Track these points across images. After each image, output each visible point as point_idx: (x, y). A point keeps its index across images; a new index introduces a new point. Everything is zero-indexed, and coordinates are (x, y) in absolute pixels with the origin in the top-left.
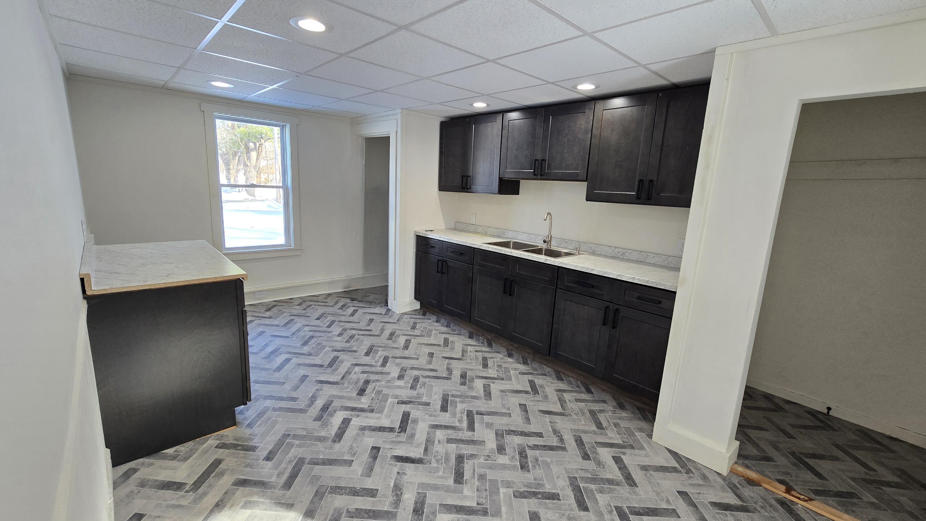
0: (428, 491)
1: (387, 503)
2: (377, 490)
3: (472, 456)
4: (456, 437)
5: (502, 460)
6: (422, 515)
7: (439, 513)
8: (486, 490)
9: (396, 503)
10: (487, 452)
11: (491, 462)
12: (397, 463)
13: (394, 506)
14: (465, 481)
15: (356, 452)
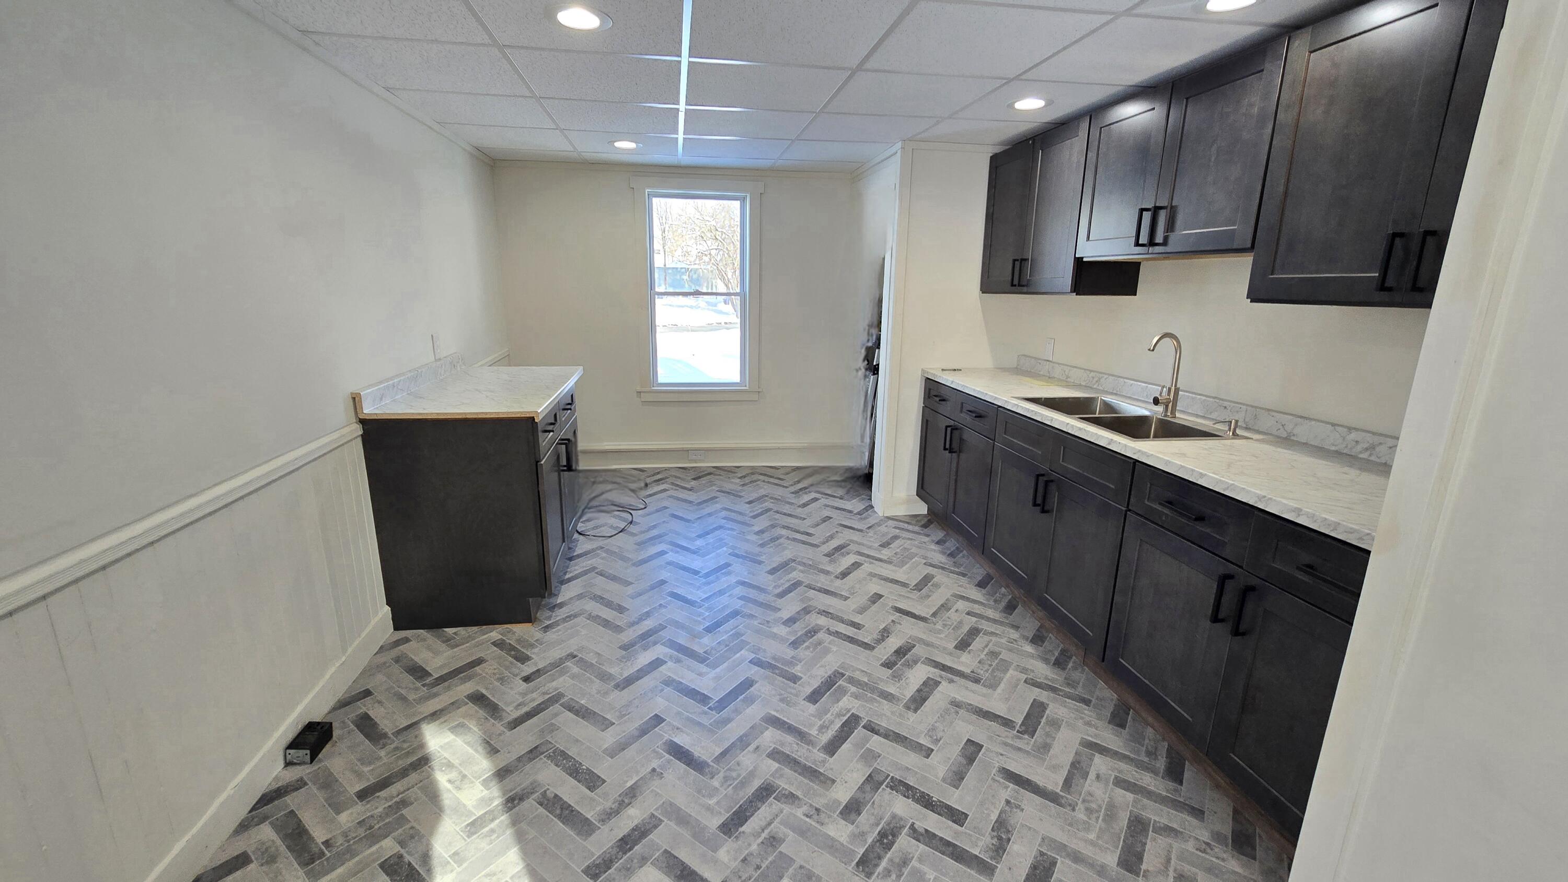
0: (669, 820)
1: (598, 809)
2: (604, 781)
3: (791, 798)
4: (793, 753)
5: (840, 831)
6: (625, 853)
7: (651, 863)
8: (758, 867)
9: (611, 814)
10: (819, 802)
11: (813, 823)
12: (665, 754)
13: (603, 817)
14: (740, 833)
15: (629, 714)
